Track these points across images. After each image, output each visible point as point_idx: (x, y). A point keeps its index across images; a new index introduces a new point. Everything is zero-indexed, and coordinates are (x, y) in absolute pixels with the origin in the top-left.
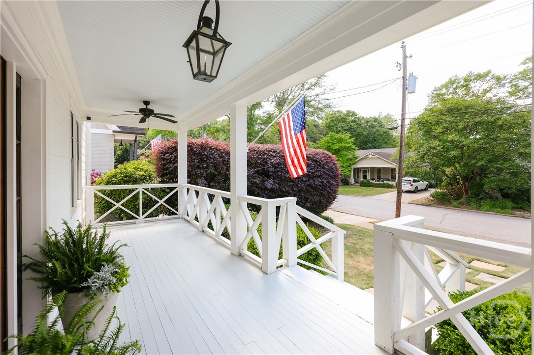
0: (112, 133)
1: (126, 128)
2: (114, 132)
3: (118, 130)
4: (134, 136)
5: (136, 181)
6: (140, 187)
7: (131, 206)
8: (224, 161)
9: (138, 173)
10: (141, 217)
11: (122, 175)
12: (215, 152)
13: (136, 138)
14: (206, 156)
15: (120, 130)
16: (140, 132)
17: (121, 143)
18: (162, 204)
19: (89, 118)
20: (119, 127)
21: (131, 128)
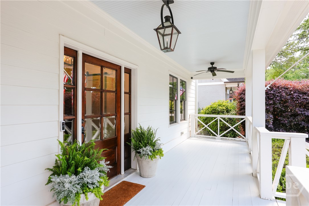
0: (224, 84)
1: (232, 79)
2: (225, 82)
3: (227, 81)
4: (237, 83)
5: (218, 113)
6: (219, 117)
7: (215, 128)
8: (292, 98)
9: (220, 107)
10: (219, 136)
11: (211, 109)
12: (282, 91)
13: (238, 85)
14: (273, 94)
15: (229, 81)
16: (241, 80)
17: (231, 89)
18: (232, 129)
19: (192, 78)
20: (228, 79)
21: (235, 79)
